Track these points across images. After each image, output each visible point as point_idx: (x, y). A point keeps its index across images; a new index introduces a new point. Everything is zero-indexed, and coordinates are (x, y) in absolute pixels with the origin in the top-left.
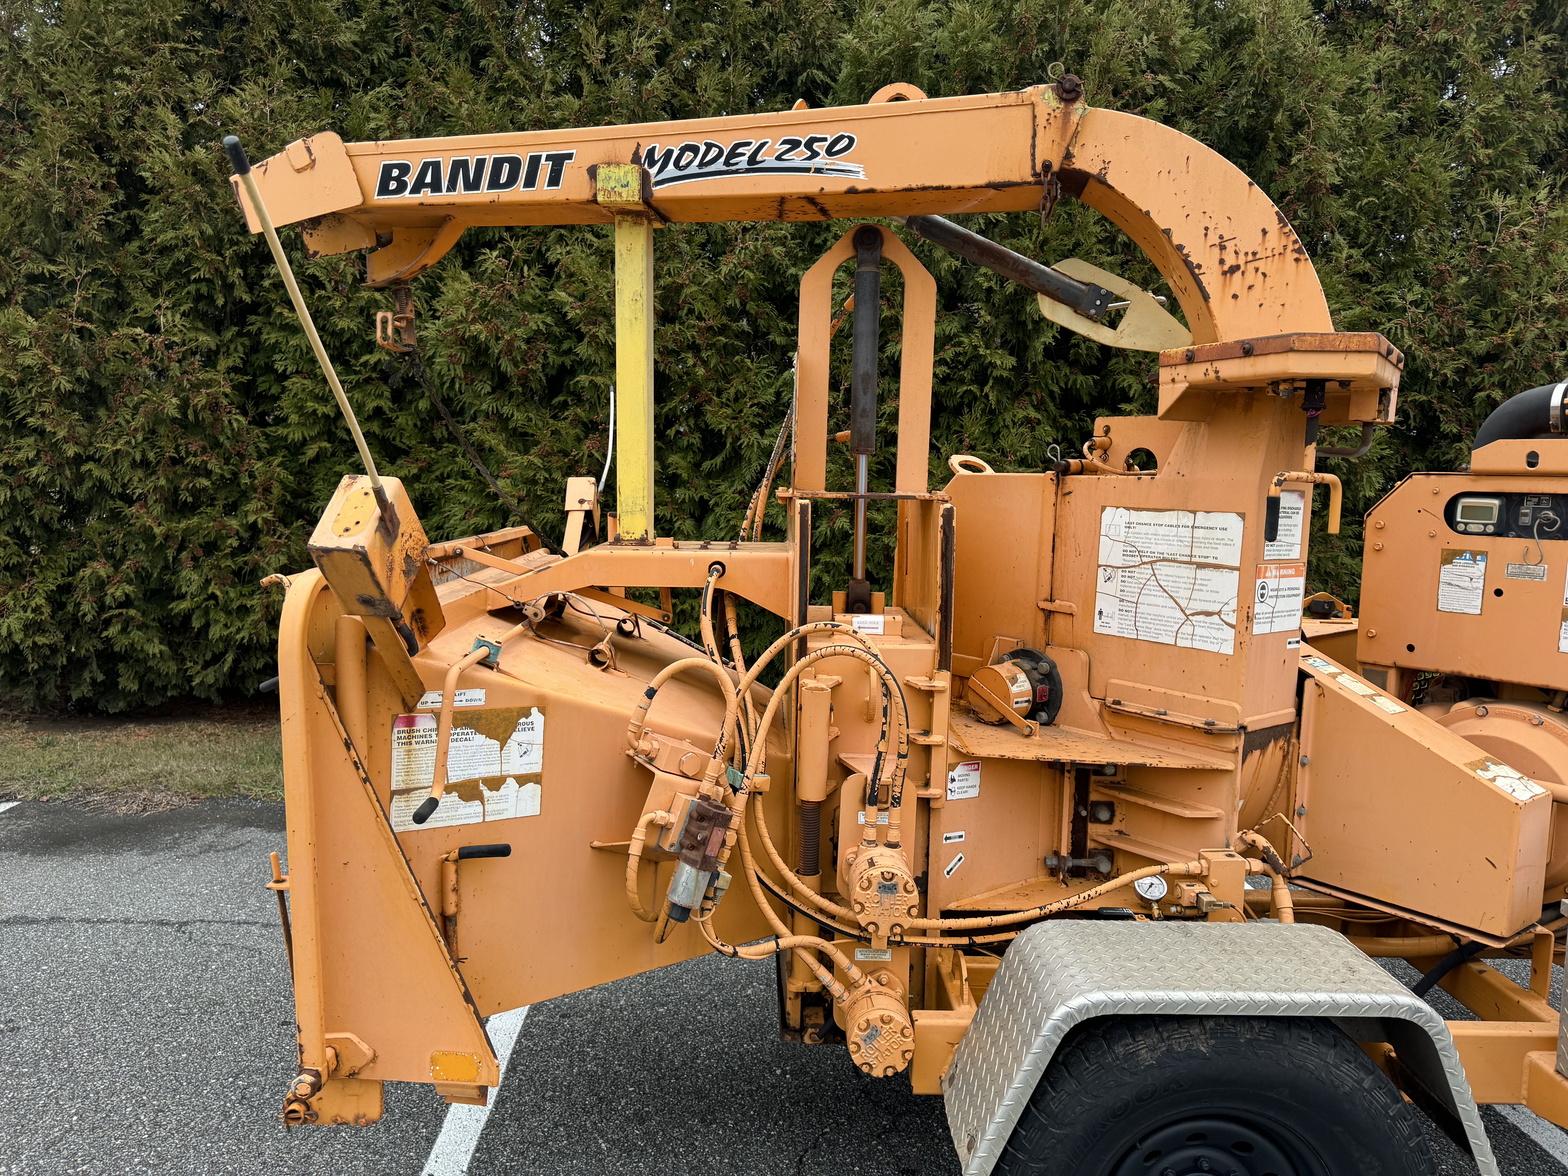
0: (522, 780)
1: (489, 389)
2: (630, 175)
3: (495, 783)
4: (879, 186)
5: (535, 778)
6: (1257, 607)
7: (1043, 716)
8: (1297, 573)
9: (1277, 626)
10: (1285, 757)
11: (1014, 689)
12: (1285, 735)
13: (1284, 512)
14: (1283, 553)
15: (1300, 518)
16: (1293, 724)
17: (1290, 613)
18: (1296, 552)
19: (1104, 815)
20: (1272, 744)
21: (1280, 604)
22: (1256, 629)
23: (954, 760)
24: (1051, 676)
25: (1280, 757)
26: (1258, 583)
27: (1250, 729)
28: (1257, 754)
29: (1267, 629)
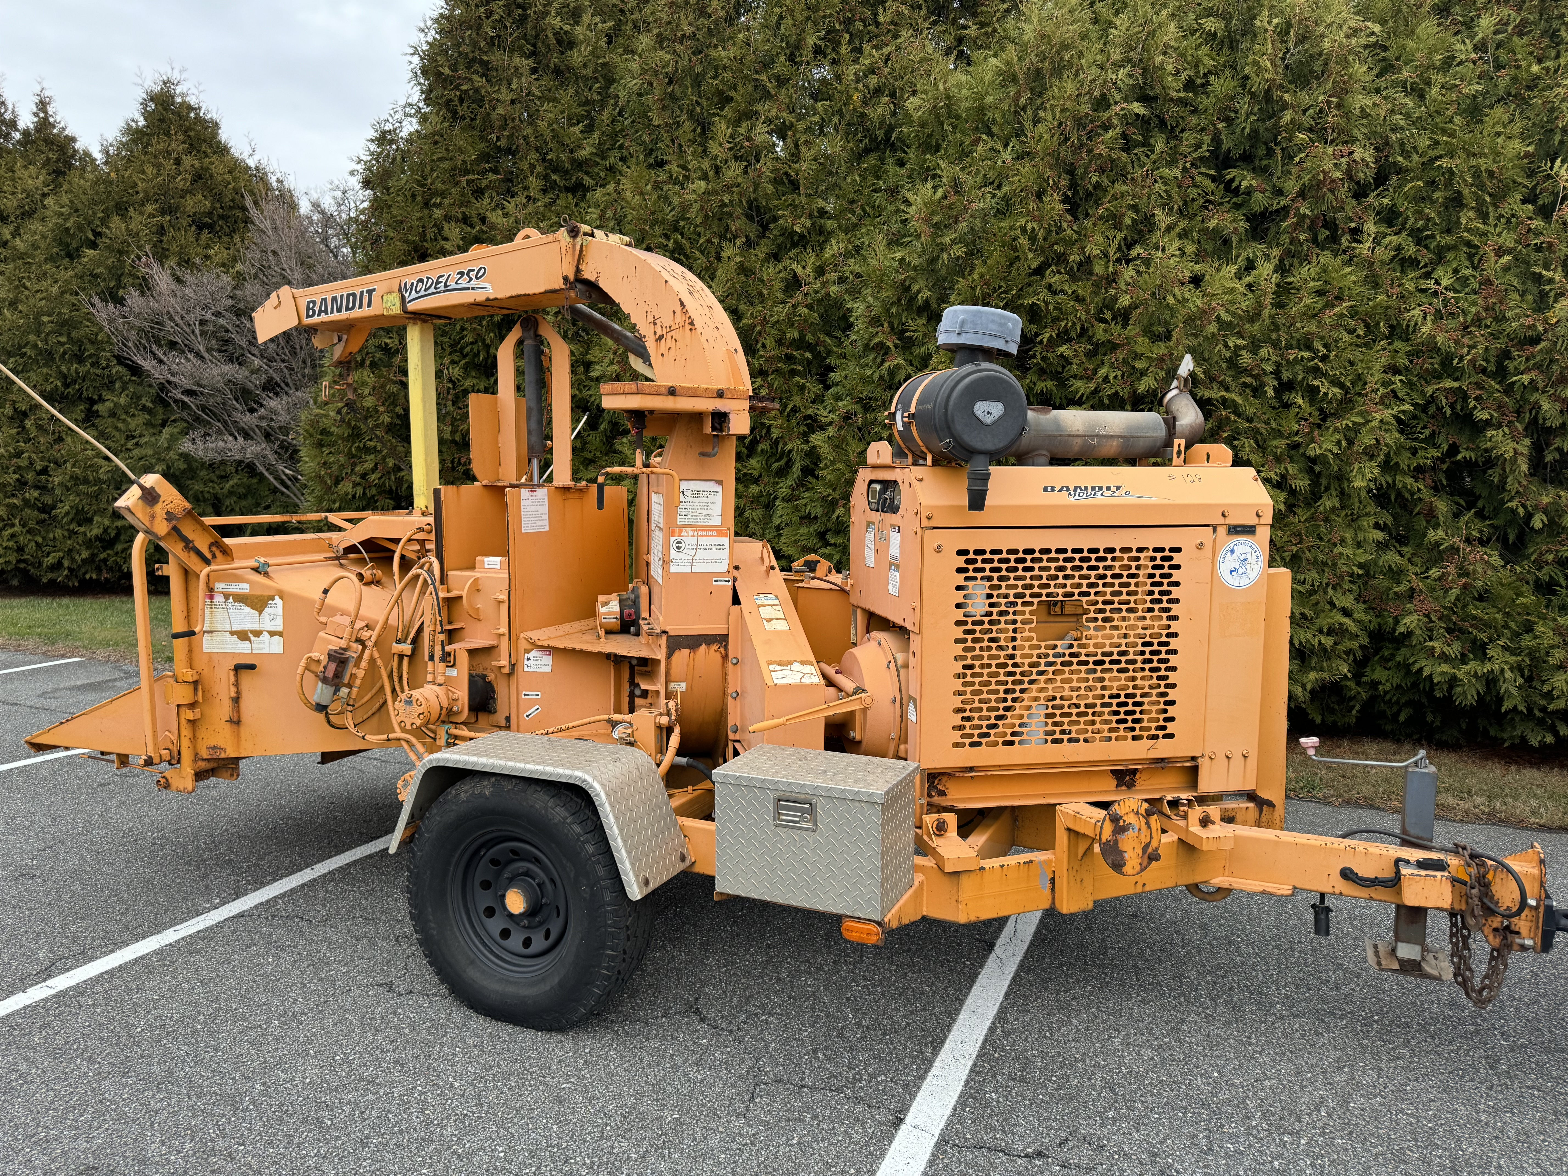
0: (272, 634)
2: (395, 298)
3: (258, 633)
4: (500, 296)
5: (280, 634)
6: (673, 555)
7: (632, 629)
8: (720, 534)
9: (699, 568)
10: (725, 657)
11: (603, 610)
12: (720, 642)
13: (698, 494)
14: (700, 521)
15: (719, 498)
16: (726, 636)
17: (714, 561)
18: (717, 521)
19: (637, 692)
20: (703, 647)
21: (701, 554)
22: (673, 569)
23: (529, 647)
24: (636, 603)
25: (717, 657)
26: (672, 539)
27: (671, 633)
28: (686, 651)
29: (687, 570)
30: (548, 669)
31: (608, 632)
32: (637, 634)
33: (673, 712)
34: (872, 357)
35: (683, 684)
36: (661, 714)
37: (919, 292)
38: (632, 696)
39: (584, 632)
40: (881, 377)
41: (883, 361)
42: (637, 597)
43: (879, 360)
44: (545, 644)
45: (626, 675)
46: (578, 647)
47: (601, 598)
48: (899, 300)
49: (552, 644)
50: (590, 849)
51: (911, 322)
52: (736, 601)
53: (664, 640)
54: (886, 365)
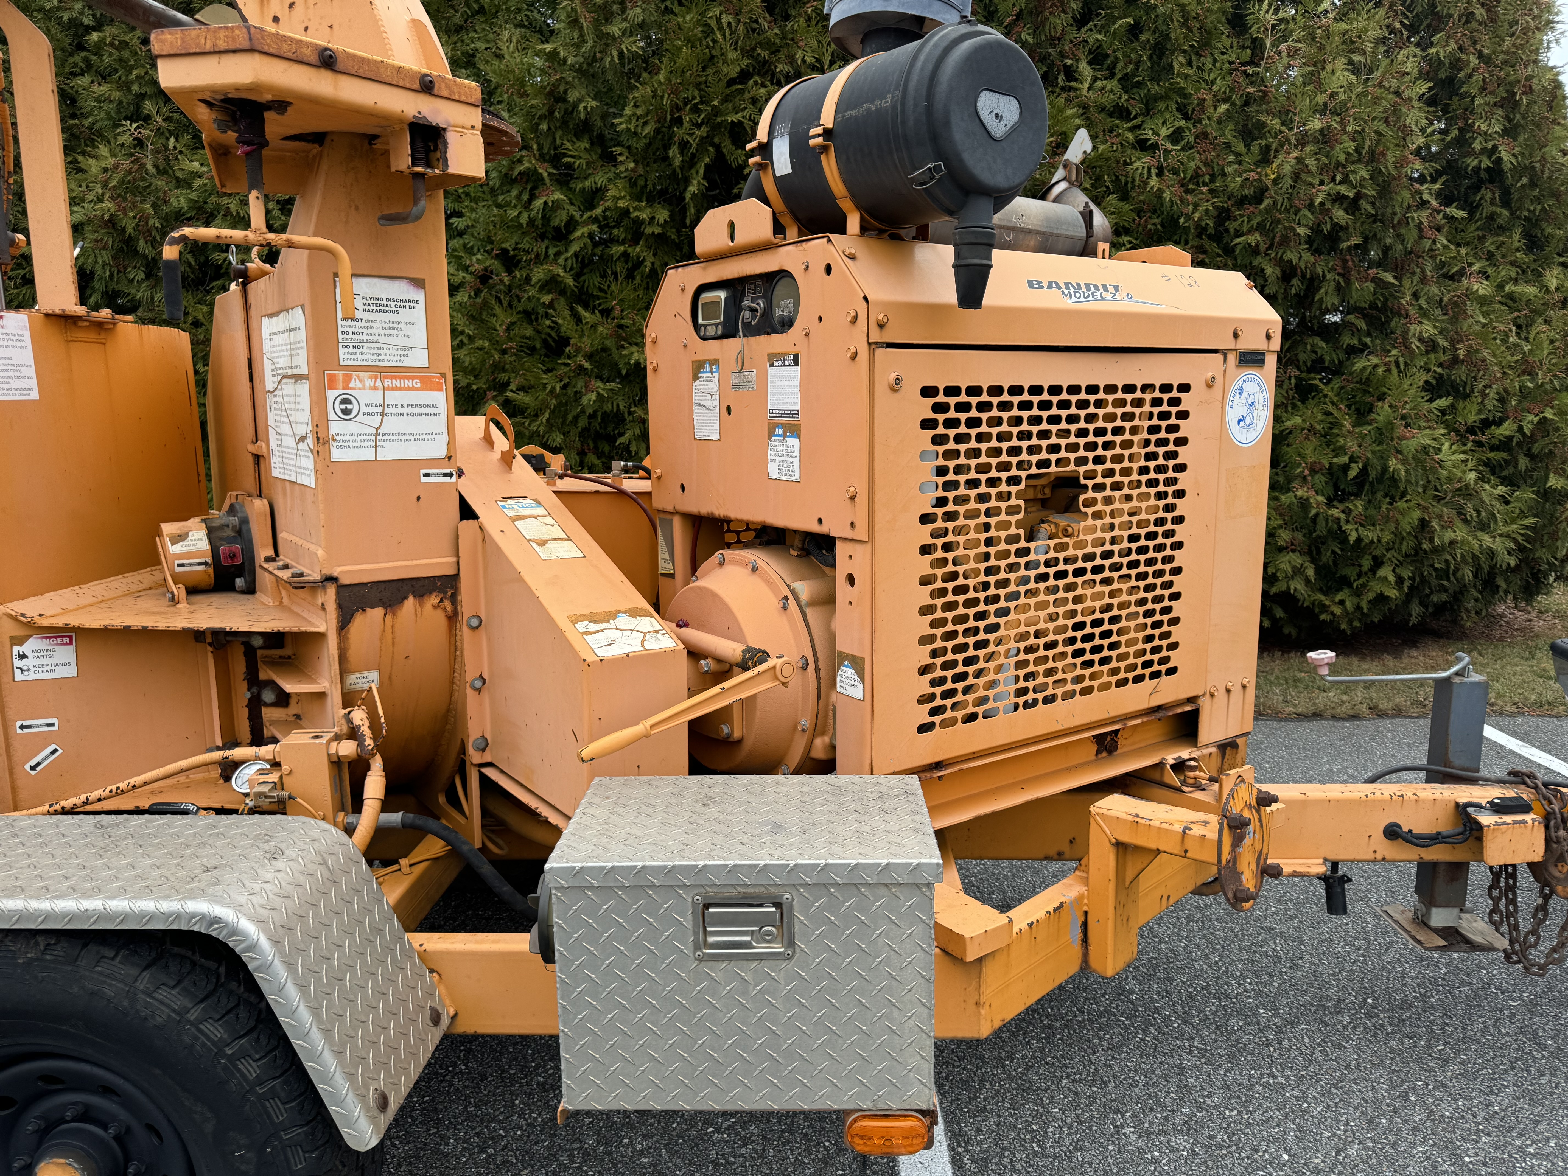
1: (143, 276)
6: (336, 427)
7: (239, 582)
8: (428, 385)
9: (389, 452)
10: (453, 618)
11: (175, 549)
12: (442, 590)
13: (378, 305)
14: (387, 359)
15: (419, 314)
16: (455, 577)
17: (419, 437)
18: (420, 359)
19: (268, 696)
20: (410, 602)
21: (391, 425)
22: (337, 454)
23: (19, 632)
24: (242, 533)
25: (439, 619)
26: (331, 394)
27: (345, 580)
28: (376, 613)
29: (367, 455)
30: (71, 672)
31: (193, 591)
32: (251, 590)
33: (366, 730)
34: (514, 192)
35: (374, 675)
36: (337, 738)
37: (580, 100)
38: (255, 706)
39: (137, 595)
40: (531, 222)
41: (532, 198)
42: (245, 521)
43: (525, 197)
44: (59, 622)
45: (239, 667)
46: (135, 622)
47: (168, 528)
48: (551, 112)
49: (74, 621)
50: (251, 1069)
51: (568, 145)
52: (467, 512)
53: (330, 595)
54: (538, 203)
